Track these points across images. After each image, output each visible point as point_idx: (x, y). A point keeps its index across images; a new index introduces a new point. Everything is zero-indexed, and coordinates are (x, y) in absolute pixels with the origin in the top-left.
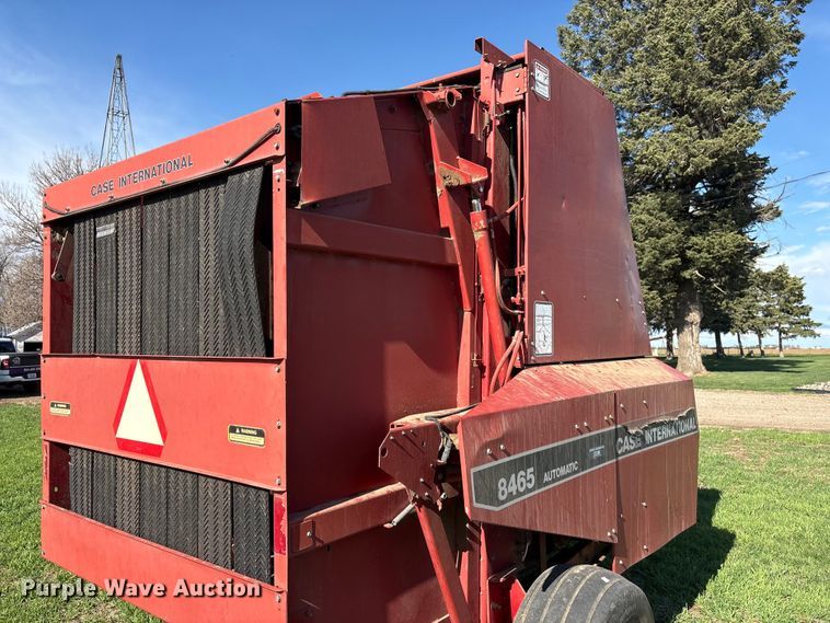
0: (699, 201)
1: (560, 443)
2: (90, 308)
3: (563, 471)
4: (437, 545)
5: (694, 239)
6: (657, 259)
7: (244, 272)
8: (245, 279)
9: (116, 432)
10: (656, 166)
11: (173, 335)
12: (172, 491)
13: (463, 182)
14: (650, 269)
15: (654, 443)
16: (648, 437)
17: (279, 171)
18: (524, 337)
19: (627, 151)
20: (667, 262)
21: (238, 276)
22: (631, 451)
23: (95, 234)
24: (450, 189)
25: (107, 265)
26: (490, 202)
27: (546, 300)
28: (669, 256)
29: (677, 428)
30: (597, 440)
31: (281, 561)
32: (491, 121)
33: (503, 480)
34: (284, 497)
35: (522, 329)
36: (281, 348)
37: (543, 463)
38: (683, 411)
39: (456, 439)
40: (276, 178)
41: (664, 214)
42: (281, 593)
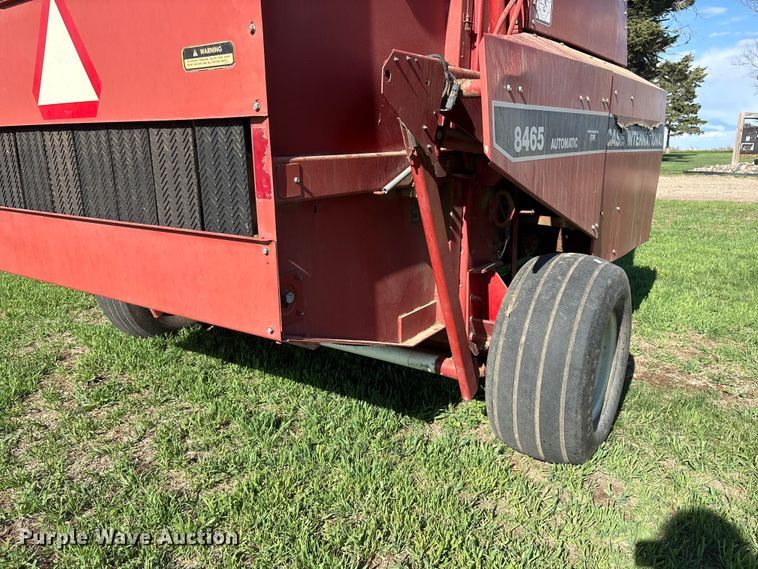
3: (566, 142)
9: (37, 99)
15: (633, 147)
16: (630, 139)
22: (616, 148)
29: (650, 139)
30: (595, 122)
31: (266, 208)
33: (518, 129)
34: (265, 126)
37: (552, 126)
38: (657, 122)
42: (268, 243)
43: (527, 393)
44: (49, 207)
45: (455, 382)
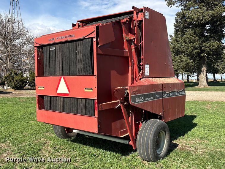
0: (207, 31)
1: (149, 93)
2: (48, 65)
3: (150, 99)
4: (124, 112)
5: (204, 44)
6: (193, 50)
7: (88, 59)
8: (88, 60)
9: (57, 92)
10: (193, 20)
11: (71, 71)
12: (71, 102)
13: (129, 39)
14: (190, 53)
15: (172, 96)
16: (171, 94)
17: (95, 40)
18: (143, 72)
19: (184, 15)
20: (196, 51)
21: (87, 59)
22: (166, 97)
23: (49, 49)
24: (127, 40)
25: (53, 56)
26: (135, 43)
27: (147, 64)
28: (196, 49)
29: (179, 93)
30: (158, 93)
31: (96, 112)
32: (136, 24)
33: (137, 98)
34: (97, 100)
35: (142, 70)
36: (95, 73)
37: (145, 97)
38: (181, 90)
39: (128, 91)
40: (94, 41)
41: (195, 35)
42: (96, 117)
43: (143, 146)
44: (56, 110)
45: (132, 146)
